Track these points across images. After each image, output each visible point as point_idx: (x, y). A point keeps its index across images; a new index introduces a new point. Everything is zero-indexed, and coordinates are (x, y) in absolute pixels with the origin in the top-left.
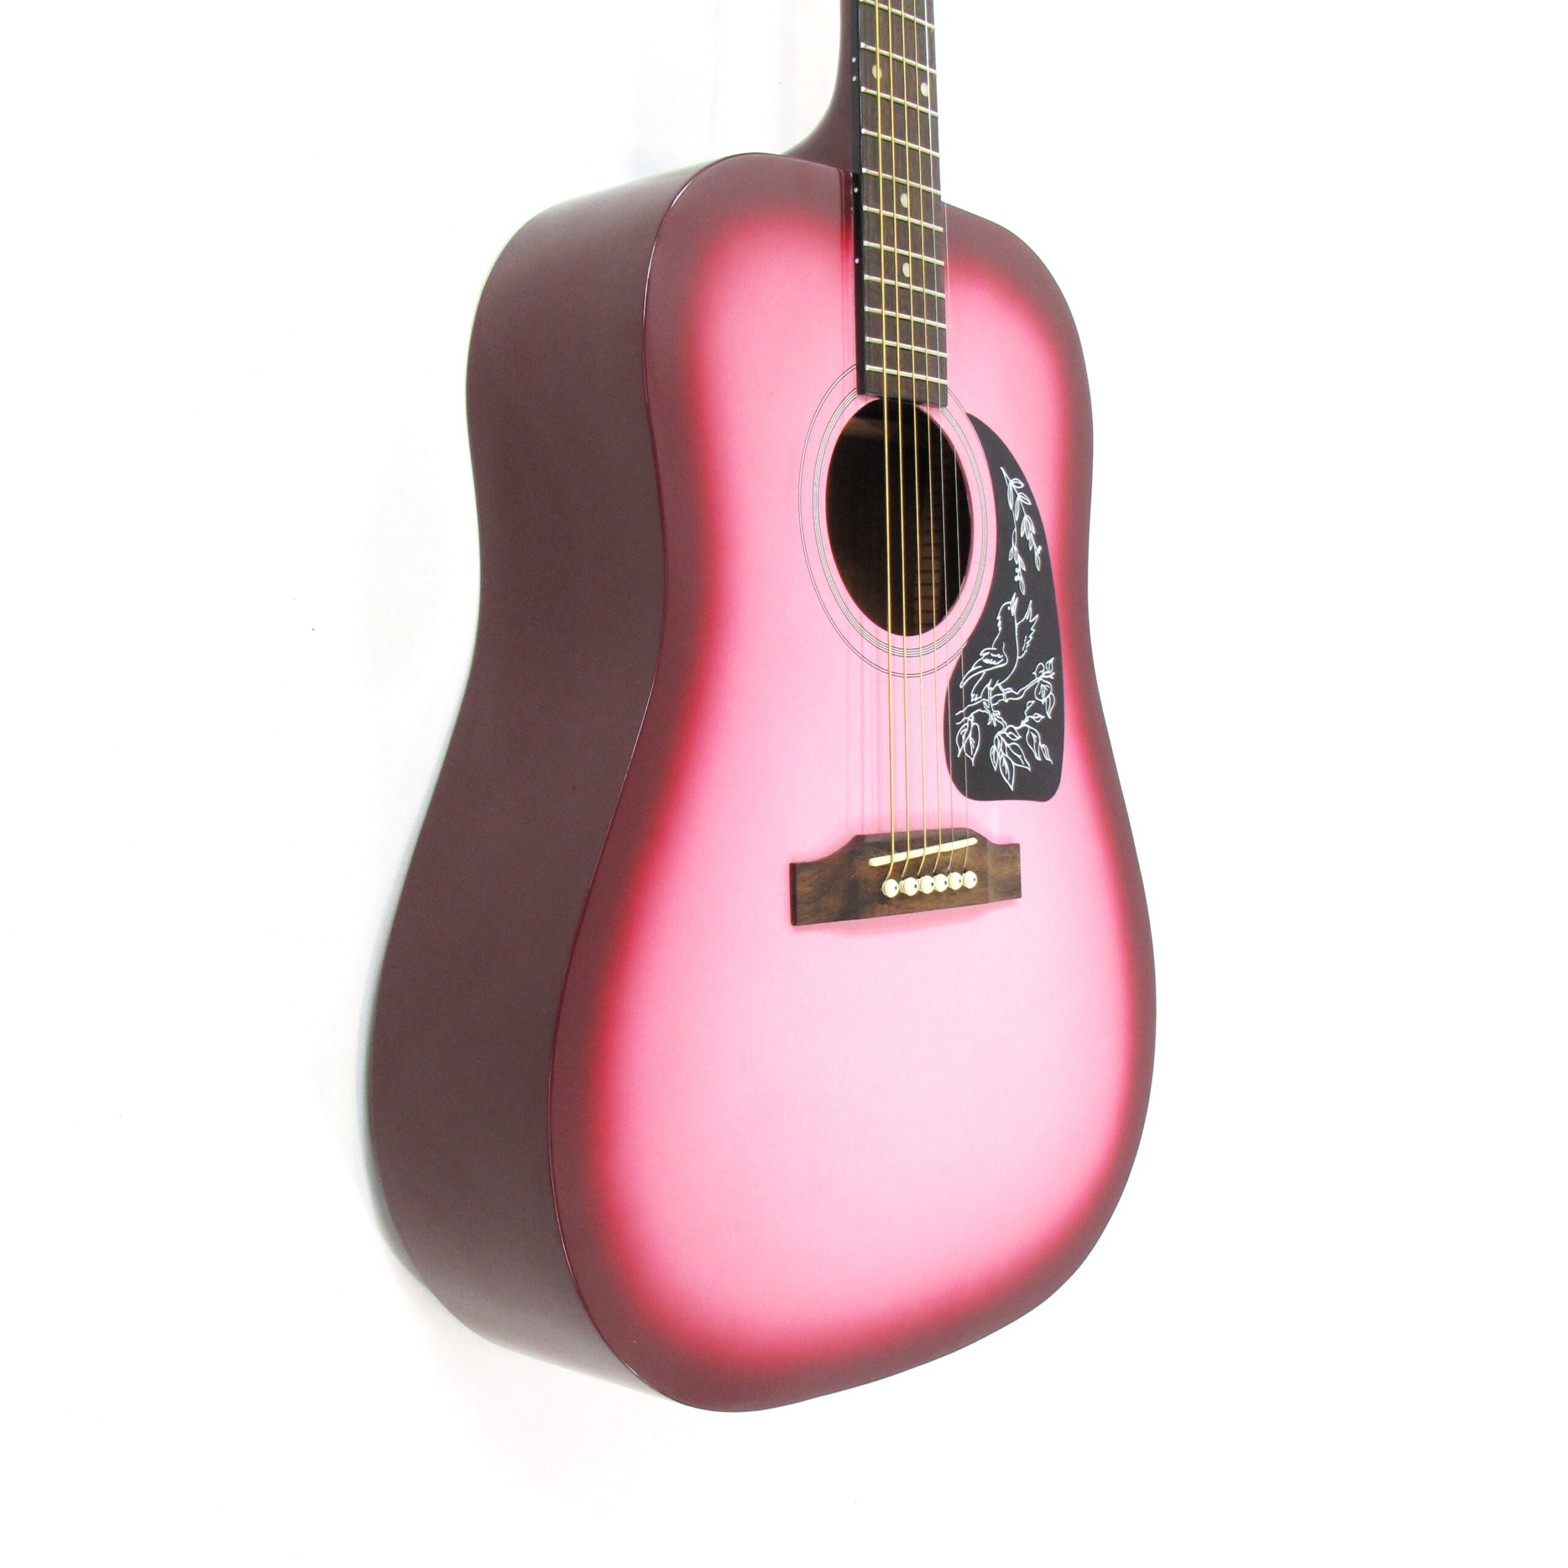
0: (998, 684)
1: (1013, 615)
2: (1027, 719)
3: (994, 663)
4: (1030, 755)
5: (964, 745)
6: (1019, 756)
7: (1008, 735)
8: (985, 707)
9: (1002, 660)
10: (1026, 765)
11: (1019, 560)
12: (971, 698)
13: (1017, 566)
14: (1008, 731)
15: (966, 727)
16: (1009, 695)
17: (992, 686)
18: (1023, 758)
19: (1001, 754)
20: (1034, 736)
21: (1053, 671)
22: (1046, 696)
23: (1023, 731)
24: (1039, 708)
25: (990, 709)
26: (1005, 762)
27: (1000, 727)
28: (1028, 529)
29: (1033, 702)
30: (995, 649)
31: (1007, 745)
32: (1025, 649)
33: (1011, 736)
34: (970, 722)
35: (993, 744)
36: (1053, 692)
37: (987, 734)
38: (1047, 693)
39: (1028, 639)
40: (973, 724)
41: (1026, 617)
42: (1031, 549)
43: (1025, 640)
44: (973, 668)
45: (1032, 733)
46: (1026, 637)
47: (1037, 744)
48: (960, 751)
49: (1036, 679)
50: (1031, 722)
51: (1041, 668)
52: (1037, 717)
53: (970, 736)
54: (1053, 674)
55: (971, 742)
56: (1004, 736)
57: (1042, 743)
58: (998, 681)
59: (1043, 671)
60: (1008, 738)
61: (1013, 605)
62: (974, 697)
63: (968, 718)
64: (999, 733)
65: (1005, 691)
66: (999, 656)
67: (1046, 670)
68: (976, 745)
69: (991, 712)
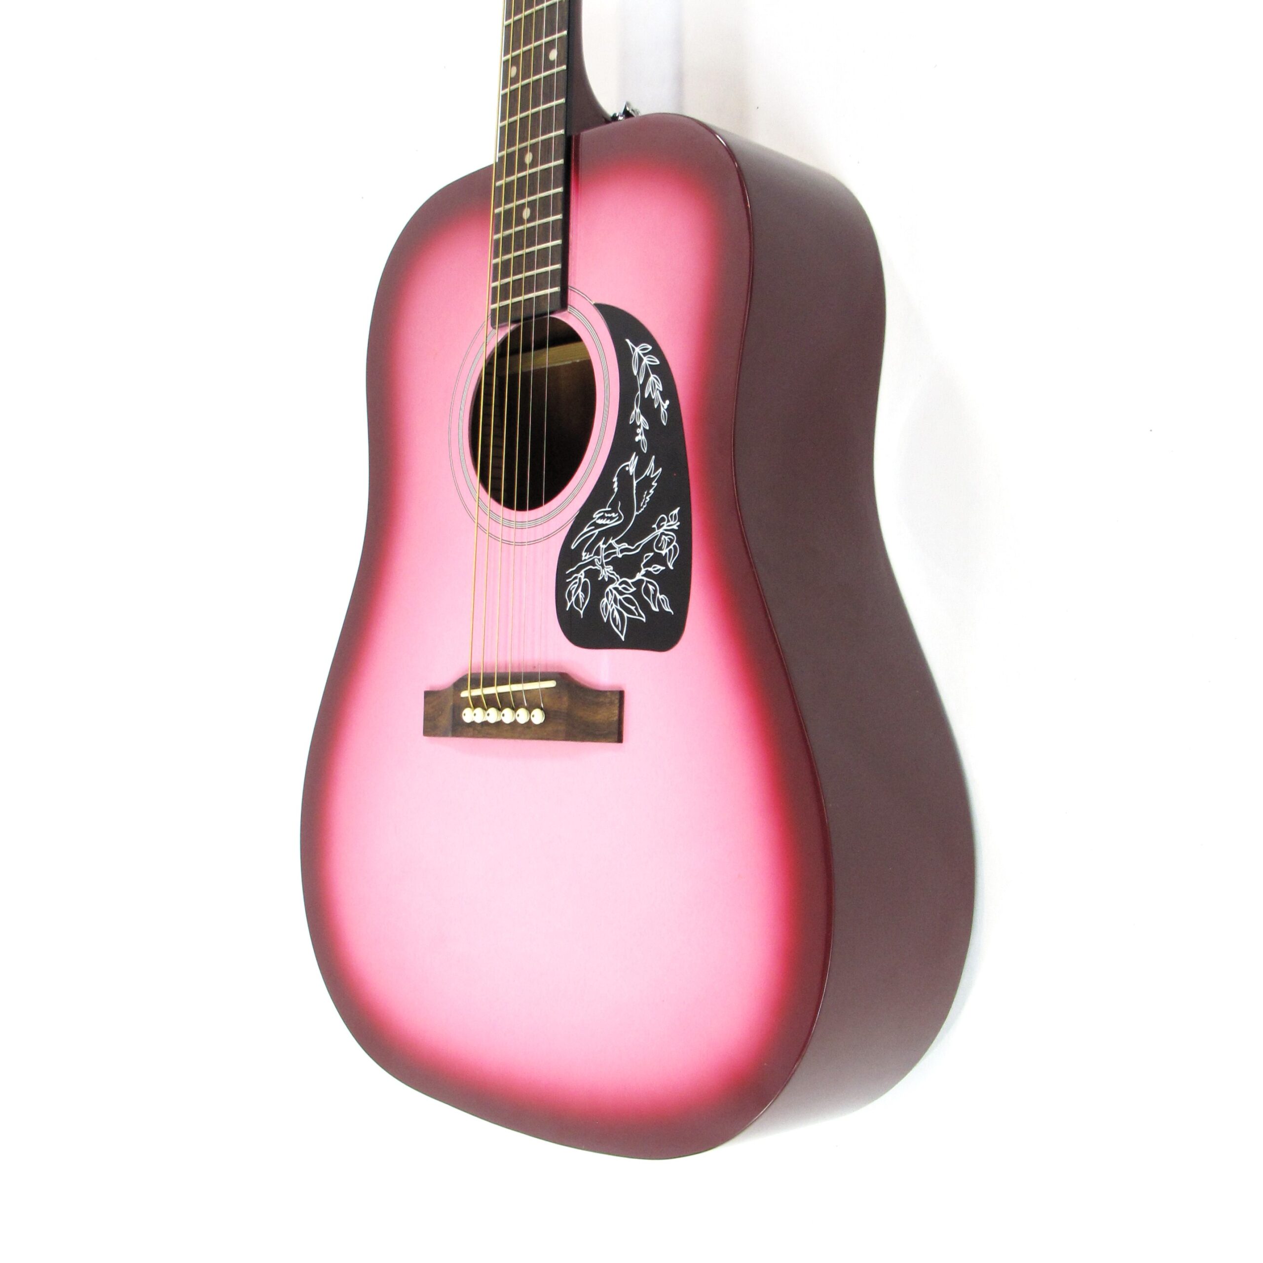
0: (612, 541)
1: (631, 474)
2: (643, 571)
3: (608, 522)
4: (645, 607)
5: (573, 599)
6: (633, 608)
7: (620, 588)
8: (596, 564)
9: (618, 518)
10: (640, 615)
11: (642, 421)
12: (582, 556)
13: (639, 427)
14: (620, 584)
15: (576, 583)
16: (622, 551)
17: (604, 543)
18: (636, 609)
19: (612, 606)
20: (651, 587)
21: (678, 521)
22: (667, 547)
23: (638, 584)
24: (659, 559)
25: (602, 565)
26: (616, 613)
27: (611, 581)
28: (654, 387)
29: (651, 554)
30: (610, 509)
31: (619, 597)
32: (644, 504)
33: (624, 588)
34: (580, 579)
35: (604, 597)
36: (676, 542)
37: (598, 588)
38: (669, 544)
39: (648, 493)
40: (583, 580)
41: (647, 472)
42: (656, 406)
43: (644, 496)
44: (586, 530)
45: (649, 585)
46: (646, 493)
47: (654, 595)
48: (569, 604)
49: (657, 531)
50: (648, 574)
51: (663, 520)
52: (656, 569)
53: (580, 591)
54: (678, 523)
55: (580, 596)
56: (616, 589)
57: (661, 594)
58: (612, 538)
59: (665, 523)
60: (621, 591)
61: (632, 465)
62: (586, 556)
63: (579, 575)
64: (611, 587)
65: (618, 547)
66: (613, 515)
67: (668, 521)
68: (585, 599)
69: (603, 567)
